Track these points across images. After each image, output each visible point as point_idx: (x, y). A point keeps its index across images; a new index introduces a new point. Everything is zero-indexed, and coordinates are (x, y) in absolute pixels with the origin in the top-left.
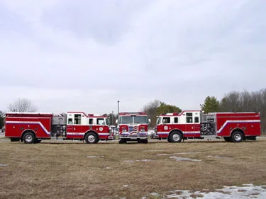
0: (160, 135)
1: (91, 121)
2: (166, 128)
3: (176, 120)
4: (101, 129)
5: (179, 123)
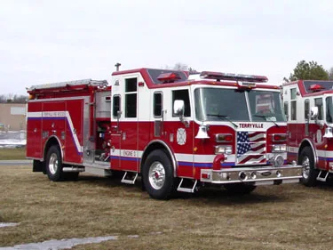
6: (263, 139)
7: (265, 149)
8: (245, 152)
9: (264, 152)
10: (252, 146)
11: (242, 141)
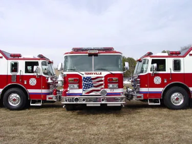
0: (145, 94)
1: (14, 67)
2: (157, 80)
3: (177, 65)
4: (33, 82)
5: (182, 71)
6: (102, 81)
7: (103, 86)
8: (89, 88)
9: (102, 88)
10: (94, 85)
11: (87, 82)
